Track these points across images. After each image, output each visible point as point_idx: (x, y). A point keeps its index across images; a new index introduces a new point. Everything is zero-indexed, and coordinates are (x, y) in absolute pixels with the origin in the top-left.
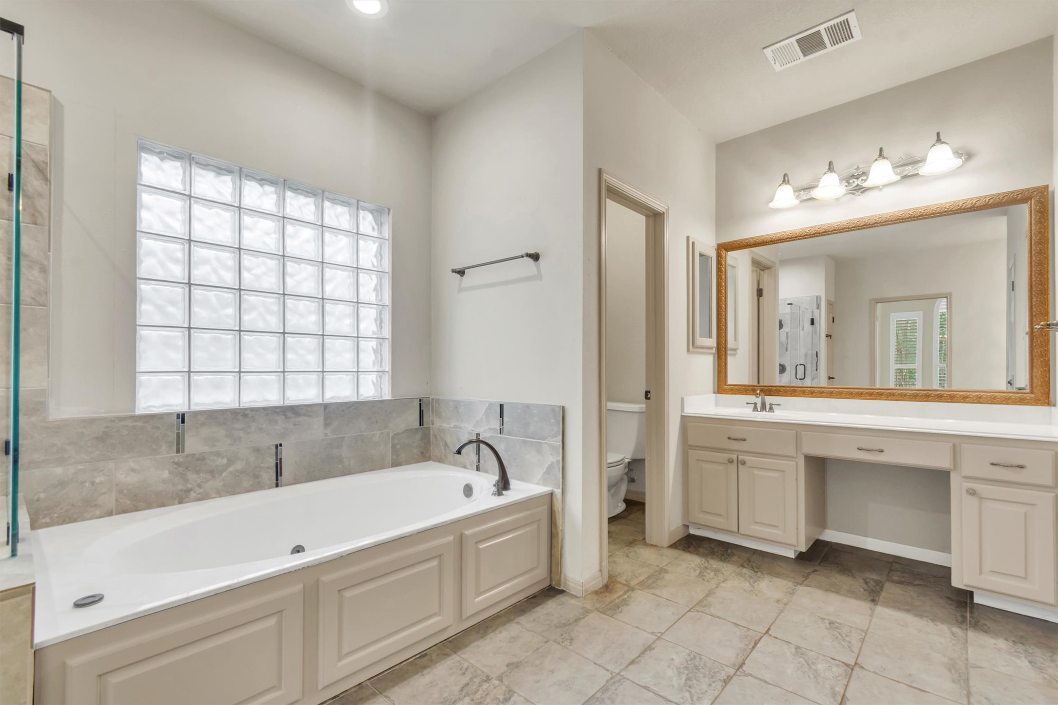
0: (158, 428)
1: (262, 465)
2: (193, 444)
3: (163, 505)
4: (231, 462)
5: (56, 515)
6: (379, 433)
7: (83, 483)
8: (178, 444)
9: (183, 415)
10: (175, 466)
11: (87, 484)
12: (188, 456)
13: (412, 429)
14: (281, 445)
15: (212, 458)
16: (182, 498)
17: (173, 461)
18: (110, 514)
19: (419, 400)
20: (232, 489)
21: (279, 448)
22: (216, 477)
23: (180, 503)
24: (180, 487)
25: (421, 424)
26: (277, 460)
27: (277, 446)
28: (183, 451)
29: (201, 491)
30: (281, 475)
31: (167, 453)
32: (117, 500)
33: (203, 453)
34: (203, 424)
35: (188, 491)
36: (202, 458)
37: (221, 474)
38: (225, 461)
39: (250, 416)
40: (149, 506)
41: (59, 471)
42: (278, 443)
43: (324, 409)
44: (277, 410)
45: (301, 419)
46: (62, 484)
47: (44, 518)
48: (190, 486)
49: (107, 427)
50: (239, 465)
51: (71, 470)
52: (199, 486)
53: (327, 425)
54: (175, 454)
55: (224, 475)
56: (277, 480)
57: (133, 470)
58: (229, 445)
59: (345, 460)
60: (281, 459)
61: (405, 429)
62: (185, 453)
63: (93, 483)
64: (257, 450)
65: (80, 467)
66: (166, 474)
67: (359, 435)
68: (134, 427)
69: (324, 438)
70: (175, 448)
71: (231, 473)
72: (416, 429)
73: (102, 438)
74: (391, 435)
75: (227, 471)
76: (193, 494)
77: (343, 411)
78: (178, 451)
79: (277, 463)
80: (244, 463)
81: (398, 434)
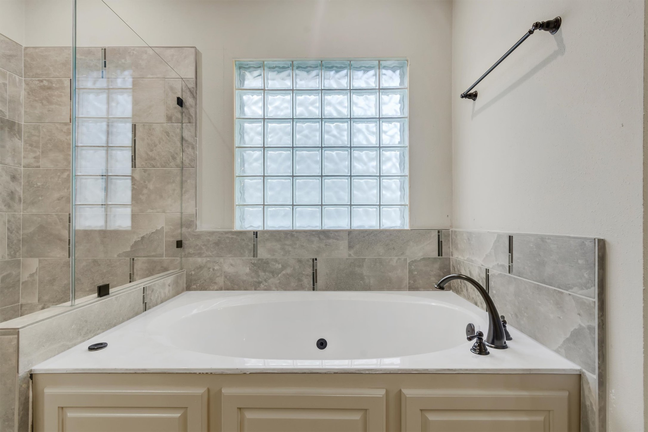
0: (243, 240)
1: (304, 273)
2: (263, 253)
3: (246, 289)
4: (284, 267)
5: (198, 285)
6: (396, 258)
7: (209, 268)
8: (254, 251)
9: (257, 232)
10: (253, 265)
11: (211, 270)
12: (259, 260)
13: (429, 258)
14: (316, 259)
15: (273, 263)
16: (256, 286)
17: (251, 262)
18: (221, 289)
19: (437, 231)
20: (285, 286)
21: (315, 261)
22: (275, 276)
23: (255, 290)
24: (255, 279)
25: (440, 253)
26: (313, 270)
27: (313, 260)
28: (257, 257)
29: (267, 284)
30: (316, 282)
31: (248, 256)
32: (224, 281)
33: (268, 259)
34: (267, 240)
35: (260, 283)
36: (267, 262)
37: (278, 275)
38: (280, 266)
39: (295, 236)
40: (239, 289)
41: (199, 260)
42: (314, 258)
43: (348, 235)
44: (314, 233)
45: (331, 241)
46: (201, 268)
47: (194, 285)
48: (260, 280)
49: (220, 237)
50: (289, 271)
51: (205, 260)
52: (266, 281)
53: (350, 247)
54: (252, 258)
55: (280, 275)
56: (314, 285)
57: (232, 265)
58: (283, 255)
59: (365, 277)
60: (316, 270)
61: (422, 257)
62: (258, 258)
63: (214, 269)
64: (300, 261)
65: (208, 259)
66: (248, 270)
67: (378, 258)
68: (232, 238)
69: (348, 257)
70: (252, 254)
71: (284, 275)
72: (435, 258)
73: (217, 244)
74: (408, 262)
75: (282, 273)
76: (262, 286)
77: (364, 237)
78: (254, 256)
79: (313, 273)
80: (292, 269)
81: (415, 261)
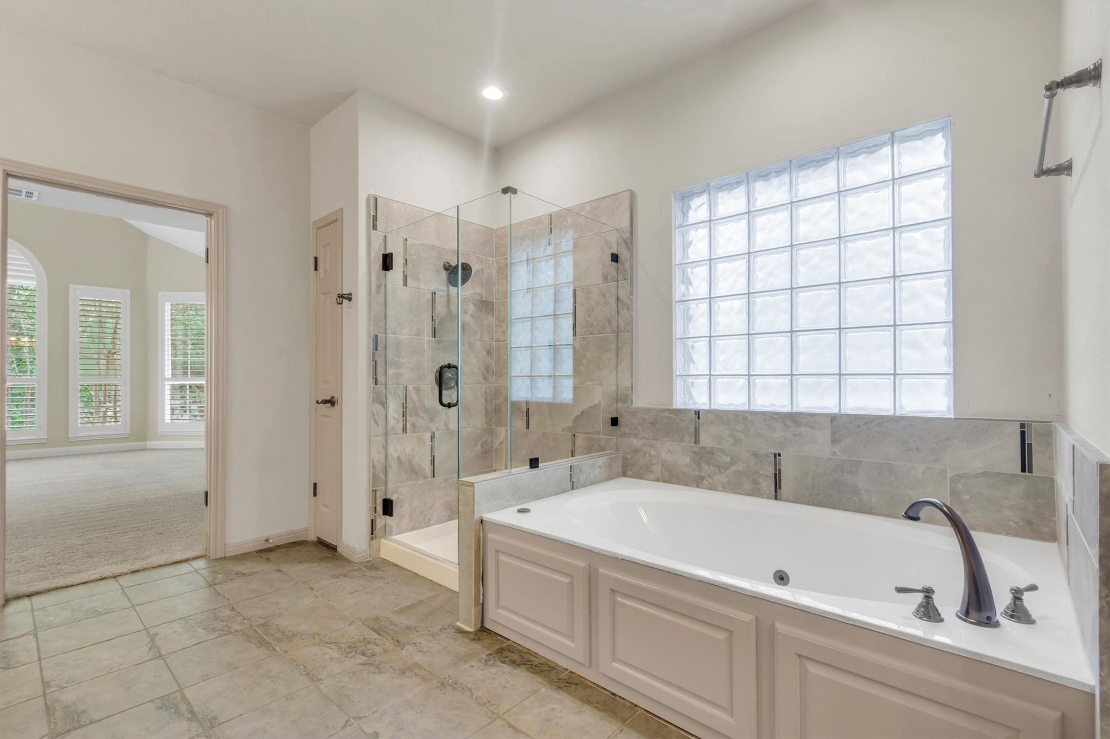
0: (683, 420)
1: (761, 472)
2: (706, 440)
3: (686, 485)
4: (734, 461)
5: (634, 471)
6: (924, 467)
7: (645, 453)
8: (695, 436)
9: (699, 412)
10: (694, 454)
11: (647, 455)
12: (702, 448)
13: (999, 474)
14: (779, 455)
15: (719, 454)
16: (698, 482)
17: (692, 449)
18: (657, 480)
19: (1018, 424)
20: (734, 488)
21: (778, 457)
22: (722, 472)
23: (697, 487)
24: (697, 473)
25: (1025, 469)
26: (775, 470)
27: (775, 455)
28: (699, 444)
29: (711, 481)
30: (780, 488)
31: (688, 442)
32: (661, 471)
33: (713, 448)
34: (712, 422)
35: (702, 478)
36: (712, 453)
37: (726, 471)
38: (729, 459)
40: (678, 483)
41: (635, 441)
42: (778, 452)
43: (831, 422)
44: (776, 416)
45: (802, 429)
46: (636, 451)
47: (630, 471)
48: (703, 474)
49: (656, 416)
50: (740, 467)
51: (641, 442)
52: (710, 476)
53: (835, 441)
54: (694, 445)
55: (728, 472)
56: (776, 491)
57: (669, 451)
58: (732, 445)
59: (863, 492)
60: (780, 470)
61: (980, 471)
63: (650, 454)
64: (756, 455)
65: (644, 442)
66: (688, 460)
67: (886, 464)
68: (670, 417)
69: (830, 457)
70: (693, 439)
71: (734, 472)
72: (1013, 476)
73: (653, 423)
74: (947, 476)
75: (731, 469)
76: (705, 483)
77: (859, 426)
78: (695, 443)
79: (776, 474)
80: (745, 465)
81: (962, 477)
